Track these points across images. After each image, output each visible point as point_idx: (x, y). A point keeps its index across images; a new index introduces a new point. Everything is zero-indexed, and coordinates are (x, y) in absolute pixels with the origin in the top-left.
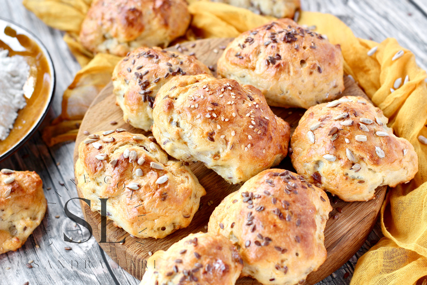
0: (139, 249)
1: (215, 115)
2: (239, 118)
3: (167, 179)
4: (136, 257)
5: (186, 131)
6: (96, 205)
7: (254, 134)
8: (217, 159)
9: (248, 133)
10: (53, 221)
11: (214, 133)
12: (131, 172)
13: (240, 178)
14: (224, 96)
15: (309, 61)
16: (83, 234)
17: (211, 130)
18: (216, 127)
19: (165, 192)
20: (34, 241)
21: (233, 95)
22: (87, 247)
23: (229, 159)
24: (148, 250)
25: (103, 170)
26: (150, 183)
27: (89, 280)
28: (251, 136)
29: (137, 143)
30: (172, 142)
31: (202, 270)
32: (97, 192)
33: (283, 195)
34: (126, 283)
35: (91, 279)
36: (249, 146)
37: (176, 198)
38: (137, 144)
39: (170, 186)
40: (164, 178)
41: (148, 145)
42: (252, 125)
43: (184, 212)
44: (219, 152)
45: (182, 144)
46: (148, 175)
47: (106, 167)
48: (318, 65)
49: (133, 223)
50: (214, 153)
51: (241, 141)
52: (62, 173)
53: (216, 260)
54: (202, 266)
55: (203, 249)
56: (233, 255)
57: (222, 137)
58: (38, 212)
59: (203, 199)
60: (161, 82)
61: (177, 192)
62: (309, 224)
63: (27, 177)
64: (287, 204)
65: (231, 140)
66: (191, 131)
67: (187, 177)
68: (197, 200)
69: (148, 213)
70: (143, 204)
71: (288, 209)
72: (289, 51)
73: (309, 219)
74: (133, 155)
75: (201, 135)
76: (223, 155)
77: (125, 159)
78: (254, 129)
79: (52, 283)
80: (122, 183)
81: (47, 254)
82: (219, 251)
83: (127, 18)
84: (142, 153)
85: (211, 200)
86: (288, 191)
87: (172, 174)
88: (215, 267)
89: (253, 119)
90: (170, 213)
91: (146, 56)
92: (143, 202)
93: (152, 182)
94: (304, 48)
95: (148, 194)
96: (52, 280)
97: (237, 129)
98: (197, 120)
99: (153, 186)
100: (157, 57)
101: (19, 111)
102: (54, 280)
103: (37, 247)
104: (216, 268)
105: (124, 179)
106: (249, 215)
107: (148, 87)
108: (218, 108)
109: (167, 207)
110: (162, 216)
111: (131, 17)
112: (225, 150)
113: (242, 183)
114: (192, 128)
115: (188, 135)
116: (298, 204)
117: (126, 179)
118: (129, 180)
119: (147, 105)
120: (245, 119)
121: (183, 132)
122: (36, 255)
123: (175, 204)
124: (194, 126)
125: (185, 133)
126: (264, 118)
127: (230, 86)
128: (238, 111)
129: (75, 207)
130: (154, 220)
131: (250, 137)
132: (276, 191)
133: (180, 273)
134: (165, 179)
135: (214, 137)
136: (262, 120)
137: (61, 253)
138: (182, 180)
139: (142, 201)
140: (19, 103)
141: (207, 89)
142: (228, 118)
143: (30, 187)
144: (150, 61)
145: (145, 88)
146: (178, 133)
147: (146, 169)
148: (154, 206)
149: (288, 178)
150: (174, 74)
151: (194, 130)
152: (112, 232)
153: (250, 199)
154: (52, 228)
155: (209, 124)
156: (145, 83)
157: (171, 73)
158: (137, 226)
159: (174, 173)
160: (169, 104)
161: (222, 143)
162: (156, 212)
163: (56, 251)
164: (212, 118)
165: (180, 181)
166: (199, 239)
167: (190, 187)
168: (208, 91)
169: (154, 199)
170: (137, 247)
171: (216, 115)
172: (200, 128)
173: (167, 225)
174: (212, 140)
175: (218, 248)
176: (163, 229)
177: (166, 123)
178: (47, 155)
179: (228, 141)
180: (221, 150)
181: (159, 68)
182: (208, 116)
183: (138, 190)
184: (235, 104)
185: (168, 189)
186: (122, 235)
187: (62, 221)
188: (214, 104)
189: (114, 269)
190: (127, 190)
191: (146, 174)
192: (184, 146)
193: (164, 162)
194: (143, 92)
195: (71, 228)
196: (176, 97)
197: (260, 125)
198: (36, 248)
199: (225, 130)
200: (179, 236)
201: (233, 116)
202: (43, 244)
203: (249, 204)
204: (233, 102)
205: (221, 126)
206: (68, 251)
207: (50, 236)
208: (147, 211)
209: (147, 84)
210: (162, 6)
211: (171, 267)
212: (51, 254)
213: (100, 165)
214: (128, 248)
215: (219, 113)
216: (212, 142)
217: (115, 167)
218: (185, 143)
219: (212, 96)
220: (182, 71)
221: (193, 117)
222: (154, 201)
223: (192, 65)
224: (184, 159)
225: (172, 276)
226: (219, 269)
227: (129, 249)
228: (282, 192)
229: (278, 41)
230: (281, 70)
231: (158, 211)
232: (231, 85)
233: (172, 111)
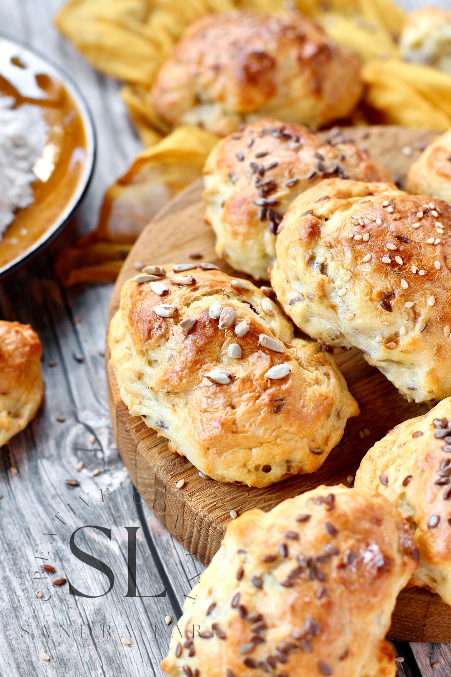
0: (212, 503)
1: (399, 260)
2: (446, 273)
3: (288, 372)
4: (204, 517)
5: (338, 283)
6: (141, 403)
8: (391, 347)
10: (51, 426)
11: (394, 294)
12: (218, 348)
13: (431, 392)
14: (421, 226)
16: (106, 460)
17: (387, 288)
18: (399, 284)
19: (281, 396)
20: (9, 458)
21: (439, 227)
22: (110, 485)
23: (415, 350)
24: (230, 507)
25: (165, 337)
26: (254, 375)
27: (105, 550)
29: (238, 295)
30: (307, 302)
31: (336, 561)
32: (146, 379)
34: (175, 566)
35: (108, 549)
37: (301, 411)
38: (238, 297)
39: (292, 386)
40: (282, 369)
41: (258, 301)
43: (313, 441)
44: (397, 335)
45: (327, 307)
46: (253, 358)
47: (171, 332)
49: (208, 449)
50: (387, 335)
51: (444, 319)
52: (82, 337)
53: (368, 545)
54: (337, 552)
55: (343, 519)
56: (402, 540)
57: (409, 304)
58: (25, 404)
59: (351, 422)
60: (299, 186)
61: (305, 401)
63: (13, 333)
65: (424, 313)
66: (348, 286)
67: (327, 375)
68: (340, 422)
69: (242, 432)
70: (235, 413)
74: (228, 316)
75: (367, 295)
76: (404, 341)
77: (210, 321)
79: (31, 545)
80: (198, 366)
81: (30, 487)
82: (375, 527)
83: (246, 69)
84: (246, 315)
85: (368, 428)
87: (300, 364)
88: (363, 559)
90: (285, 440)
91: (276, 134)
92: (235, 410)
93: (258, 373)
95: (246, 396)
96: (31, 539)
97: (440, 293)
98: (363, 266)
99: (259, 381)
100: (298, 140)
101: (17, 211)
102: (36, 538)
103: (14, 470)
104: (366, 560)
105: (204, 359)
106: (443, 464)
107: (272, 193)
108: (408, 247)
109: (280, 427)
110: (269, 442)
111: (255, 67)
112: (410, 333)
113: (433, 403)
114: (350, 280)
115: (341, 293)
117: (207, 360)
118: (212, 362)
119: (265, 228)
121: (333, 285)
122: (9, 487)
123: (297, 422)
124: (355, 276)
125: (335, 288)
127: (435, 209)
128: (445, 258)
129: (97, 405)
130: (251, 449)
133: (291, 559)
134: (284, 371)
135: (392, 303)
137: (58, 490)
138: (317, 379)
139: (233, 407)
140: (20, 196)
141: (390, 209)
142: (425, 270)
143: (17, 353)
144: (284, 145)
145: (266, 194)
146: (322, 286)
147: (249, 346)
148: (254, 422)
150: (326, 176)
151: (354, 283)
152: (163, 462)
153: (449, 434)
154: (47, 440)
155: (387, 275)
156: (268, 184)
157: (320, 174)
158: (216, 456)
159: (304, 362)
160: (312, 227)
161: (407, 318)
162: (257, 434)
163: (48, 483)
164: (394, 264)
165: (312, 380)
166: (337, 498)
167: (331, 395)
168: (392, 213)
169: (257, 407)
170: (209, 498)
171: (403, 260)
172: (366, 280)
173: (275, 463)
174: (388, 307)
175: (374, 521)
176: (267, 469)
177: (301, 264)
178: (59, 300)
179: (419, 315)
180: (402, 331)
181: (298, 160)
182: (386, 260)
183: (228, 385)
184: (441, 244)
185: (288, 391)
186: (183, 470)
187: (68, 430)
188: (401, 239)
189: (157, 536)
190: (206, 381)
191: (247, 356)
192: (330, 313)
193: (287, 340)
194: (261, 201)
195: (84, 445)
196: (326, 217)
198: (11, 472)
199: (416, 291)
200: (295, 489)
201: (434, 267)
202: (26, 467)
203: (447, 442)
204: (438, 241)
205: (409, 284)
206: (72, 487)
207: (42, 453)
208: (240, 429)
209: (271, 188)
210: (315, 57)
211: (274, 545)
212: (38, 488)
213: (160, 327)
214: (190, 496)
215: (408, 258)
216: (387, 312)
217: (189, 333)
218: (333, 307)
219: (398, 223)
220: (342, 173)
221: (356, 257)
222: (258, 411)
223: (363, 165)
224: (325, 340)
225: (274, 564)
226: (371, 564)
227: (193, 499)
231: (261, 432)
232: (438, 209)
233: (317, 241)
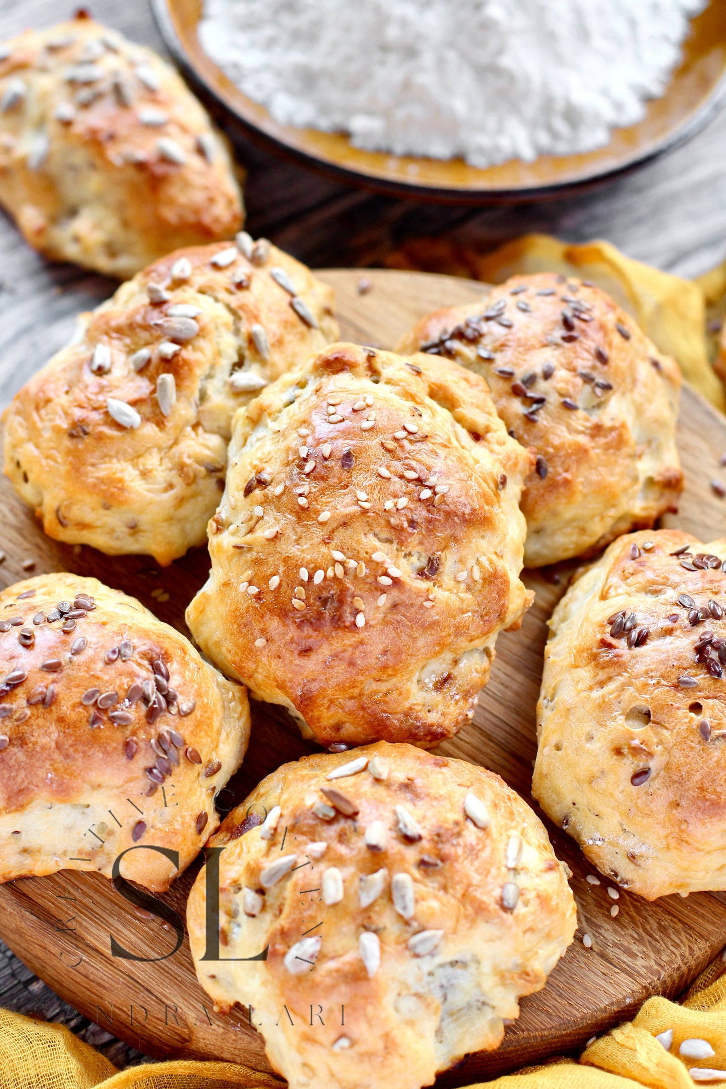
1: (308, 468)
2: (319, 534)
5: (273, 424)
7: (289, 591)
9: (284, 572)
11: (266, 488)
12: (142, 342)
14: (389, 479)
15: (657, 734)
17: (270, 476)
18: (278, 484)
19: (89, 429)
21: (396, 503)
26: (111, 391)
28: (280, 585)
29: (245, 345)
33: (78, 686)
36: (254, 590)
37: (85, 465)
38: (242, 344)
39: (111, 438)
40: (127, 415)
42: (311, 577)
43: (67, 505)
44: (228, 525)
46: (138, 382)
48: (653, 764)
50: (224, 514)
51: (257, 562)
57: (258, 511)
60: (485, 366)
61: (102, 464)
62: (9, 779)
64: (46, 702)
65: (256, 536)
67: (171, 486)
69: (40, 416)
70: (60, 397)
71: (30, 704)
72: (663, 662)
73: (22, 774)
74: (178, 326)
78: (302, 584)
80: (115, 335)
86: (94, 700)
89: (330, 573)
92: (64, 395)
94: (696, 708)
95: (81, 395)
97: (288, 538)
99: (102, 399)
100: (570, 339)
101: (459, 158)
107: (465, 342)
108: (338, 470)
109: (59, 452)
112: (233, 537)
115: (261, 435)
116: (54, 733)
117: (125, 339)
120: (324, 549)
121: (271, 422)
123: (71, 468)
125: (267, 426)
126: (357, 612)
127: (435, 493)
128: (345, 524)
131: (275, 581)
132: (88, 668)
135: (257, 493)
136: (341, 602)
139: (67, 392)
141: (401, 434)
142: (310, 503)
145: (459, 335)
149: (146, 699)
151: (273, 439)
153: (62, 614)
155: (287, 465)
156: (477, 332)
157: (517, 382)
161: (246, 520)
164: (302, 463)
165: (144, 465)
168: (394, 438)
169: (69, 412)
171: (312, 471)
172: (278, 449)
173: (32, 481)
174: (248, 491)
176: (25, 478)
179: (253, 531)
180: (232, 528)
181: (530, 350)
182: (304, 452)
183: (91, 371)
184: (365, 512)
185: (100, 438)
188: (347, 458)
191: (141, 374)
193: (205, 423)
197: (324, 602)
199: (278, 509)
201: (319, 514)
204: (367, 505)
205: (283, 494)
208: (43, 412)
209: (472, 338)
215: (319, 475)
216: (243, 495)
217: (152, 304)
218: (245, 442)
219: (377, 450)
220: (537, 410)
221: (304, 422)
222: (67, 416)
228: (86, 683)
229: (700, 630)
230: (594, 657)
231: (47, 435)
232: (439, 497)
233: (321, 376)
